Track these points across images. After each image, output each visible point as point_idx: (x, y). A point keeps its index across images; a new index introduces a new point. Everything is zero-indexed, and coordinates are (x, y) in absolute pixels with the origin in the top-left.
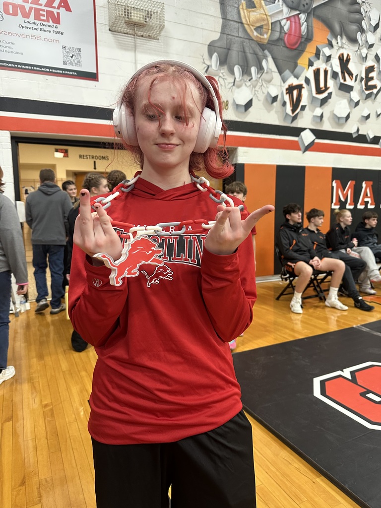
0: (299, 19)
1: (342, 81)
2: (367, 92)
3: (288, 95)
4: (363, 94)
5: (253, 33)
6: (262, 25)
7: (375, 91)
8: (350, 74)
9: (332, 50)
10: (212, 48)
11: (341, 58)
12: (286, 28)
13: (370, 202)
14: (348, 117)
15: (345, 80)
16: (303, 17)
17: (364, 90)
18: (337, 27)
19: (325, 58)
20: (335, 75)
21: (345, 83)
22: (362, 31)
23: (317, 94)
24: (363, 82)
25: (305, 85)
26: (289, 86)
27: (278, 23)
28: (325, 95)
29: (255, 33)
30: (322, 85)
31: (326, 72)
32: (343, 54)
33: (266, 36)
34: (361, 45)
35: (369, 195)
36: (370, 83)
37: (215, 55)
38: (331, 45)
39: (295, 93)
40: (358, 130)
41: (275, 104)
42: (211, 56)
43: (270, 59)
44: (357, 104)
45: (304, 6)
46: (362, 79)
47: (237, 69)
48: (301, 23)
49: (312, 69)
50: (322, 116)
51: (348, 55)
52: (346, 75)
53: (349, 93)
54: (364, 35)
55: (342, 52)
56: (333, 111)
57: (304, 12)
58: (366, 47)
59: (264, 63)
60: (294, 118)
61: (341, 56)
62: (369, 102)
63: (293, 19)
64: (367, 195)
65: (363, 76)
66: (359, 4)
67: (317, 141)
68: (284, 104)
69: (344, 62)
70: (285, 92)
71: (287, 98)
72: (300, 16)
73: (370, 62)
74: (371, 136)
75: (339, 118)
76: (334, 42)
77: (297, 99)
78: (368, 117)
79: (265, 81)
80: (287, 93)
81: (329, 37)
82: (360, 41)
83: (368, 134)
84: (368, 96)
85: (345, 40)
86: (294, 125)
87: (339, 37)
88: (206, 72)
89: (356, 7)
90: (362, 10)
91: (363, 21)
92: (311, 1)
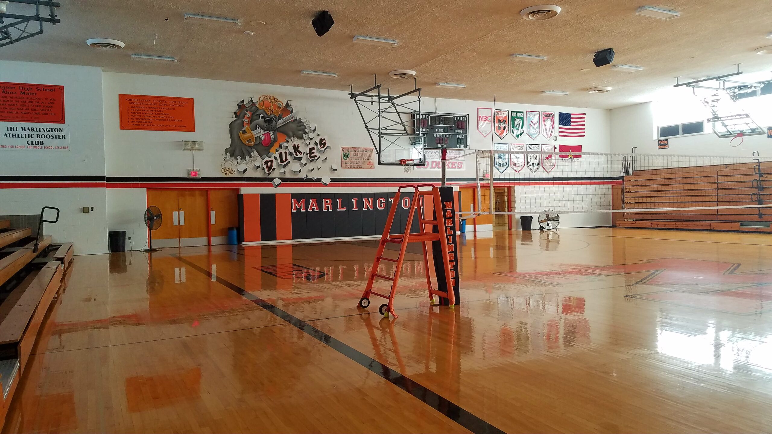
0: (270, 134)
1: (296, 156)
2: (311, 159)
3: (265, 165)
4: (309, 160)
6: (251, 139)
7: (316, 158)
8: (300, 152)
9: (289, 144)
10: (226, 151)
11: (294, 147)
12: (262, 139)
13: (316, 208)
14: (300, 171)
16: (271, 133)
17: (309, 158)
18: (291, 134)
19: (285, 148)
20: (291, 154)
23: (281, 163)
25: (274, 160)
26: (266, 161)
27: (259, 137)
28: (286, 162)
29: (247, 143)
30: (284, 159)
31: (286, 153)
33: (252, 143)
34: (305, 139)
35: (315, 205)
36: (312, 155)
37: (228, 154)
38: (288, 142)
39: (269, 164)
40: (307, 176)
41: (258, 169)
42: (226, 154)
43: (255, 151)
44: (305, 165)
45: (272, 128)
46: (307, 154)
47: (239, 158)
49: (277, 153)
50: (285, 172)
51: (298, 144)
52: (298, 153)
53: (300, 160)
55: (294, 144)
56: (291, 169)
57: (272, 131)
58: (309, 140)
59: (252, 154)
60: (269, 174)
62: (313, 163)
63: (266, 134)
64: (313, 205)
65: (308, 152)
67: (282, 182)
68: (264, 169)
69: (296, 148)
70: (263, 164)
71: (265, 166)
73: (311, 146)
74: (315, 178)
75: (294, 172)
77: (270, 166)
78: (313, 170)
79: (253, 160)
80: (264, 164)
82: (305, 138)
83: (313, 177)
84: (311, 161)
86: (269, 177)
88: (224, 160)
89: (301, 123)
90: (305, 124)
91: (306, 129)
92: (276, 126)
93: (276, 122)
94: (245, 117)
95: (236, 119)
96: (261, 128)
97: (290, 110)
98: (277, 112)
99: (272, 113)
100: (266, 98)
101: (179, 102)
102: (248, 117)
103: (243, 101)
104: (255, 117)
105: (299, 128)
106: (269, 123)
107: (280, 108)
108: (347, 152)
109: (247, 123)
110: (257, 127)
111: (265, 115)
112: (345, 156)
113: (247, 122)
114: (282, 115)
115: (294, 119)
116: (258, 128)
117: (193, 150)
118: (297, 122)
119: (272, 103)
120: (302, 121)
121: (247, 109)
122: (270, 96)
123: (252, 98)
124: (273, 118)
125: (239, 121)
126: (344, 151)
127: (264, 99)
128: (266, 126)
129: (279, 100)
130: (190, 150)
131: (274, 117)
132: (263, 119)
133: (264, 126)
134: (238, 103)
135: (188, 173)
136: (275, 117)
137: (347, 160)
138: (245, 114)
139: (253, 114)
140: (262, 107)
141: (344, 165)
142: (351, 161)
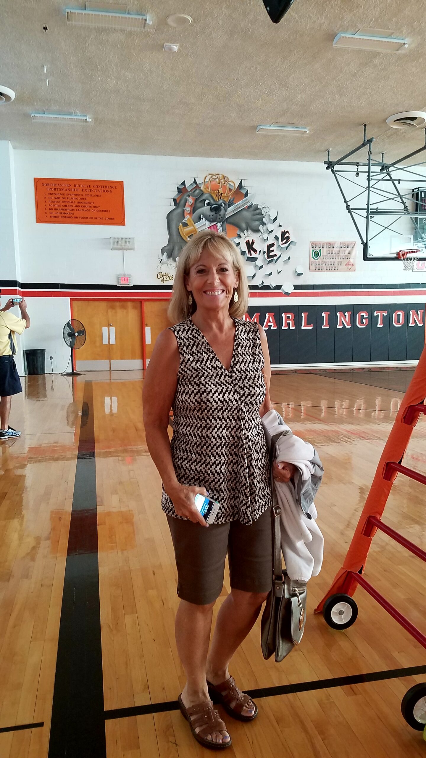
0: (217, 227)
1: (249, 256)
2: (269, 260)
4: (266, 261)
5: (187, 238)
6: (193, 234)
7: (275, 258)
8: (255, 251)
9: (241, 239)
10: (163, 251)
11: (247, 243)
13: (273, 326)
14: (254, 276)
15: (251, 255)
16: (219, 225)
17: (267, 259)
18: (244, 226)
20: (243, 253)
21: (251, 256)
22: (264, 224)
24: (266, 254)
27: (203, 231)
29: (189, 239)
32: (249, 241)
35: (271, 321)
36: (271, 254)
37: (165, 254)
38: (240, 236)
40: (263, 282)
42: (163, 254)
44: (261, 267)
45: (219, 218)
46: (264, 252)
47: (178, 259)
48: (218, 229)
51: (253, 240)
52: (252, 252)
53: (255, 262)
54: (265, 226)
55: (248, 239)
57: (220, 222)
58: (267, 233)
61: (248, 242)
62: (271, 265)
63: (212, 227)
65: (266, 250)
66: (260, 209)
69: (250, 246)
72: (217, 225)
73: (270, 242)
74: (274, 285)
76: (242, 234)
78: (271, 274)
81: (238, 232)
82: (262, 231)
83: (271, 284)
84: (270, 262)
85: (250, 232)
88: (160, 262)
89: (258, 211)
90: (263, 212)
91: (264, 218)
92: (225, 215)
93: (226, 211)
94: (187, 205)
95: (175, 207)
96: (206, 219)
97: (244, 192)
98: (228, 196)
99: (220, 198)
100: (213, 177)
101: (106, 187)
102: (190, 204)
103: (184, 183)
104: (199, 204)
105: (255, 217)
106: (216, 212)
107: (230, 190)
108: (317, 249)
109: (189, 212)
110: (202, 218)
111: (212, 201)
112: (315, 255)
113: (189, 211)
114: (233, 200)
115: (248, 204)
116: (203, 218)
117: (123, 249)
118: (252, 209)
119: (220, 184)
120: (259, 207)
121: (189, 193)
122: (219, 175)
123: (196, 179)
124: (222, 205)
125: (179, 210)
126: (314, 247)
127: (211, 179)
128: (212, 217)
130: (120, 249)
131: (223, 204)
132: (209, 207)
133: (210, 216)
134: (178, 186)
135: (118, 279)
136: (224, 203)
137: (317, 259)
138: (186, 201)
139: (196, 200)
140: (208, 190)
141: (313, 267)
142: (323, 261)
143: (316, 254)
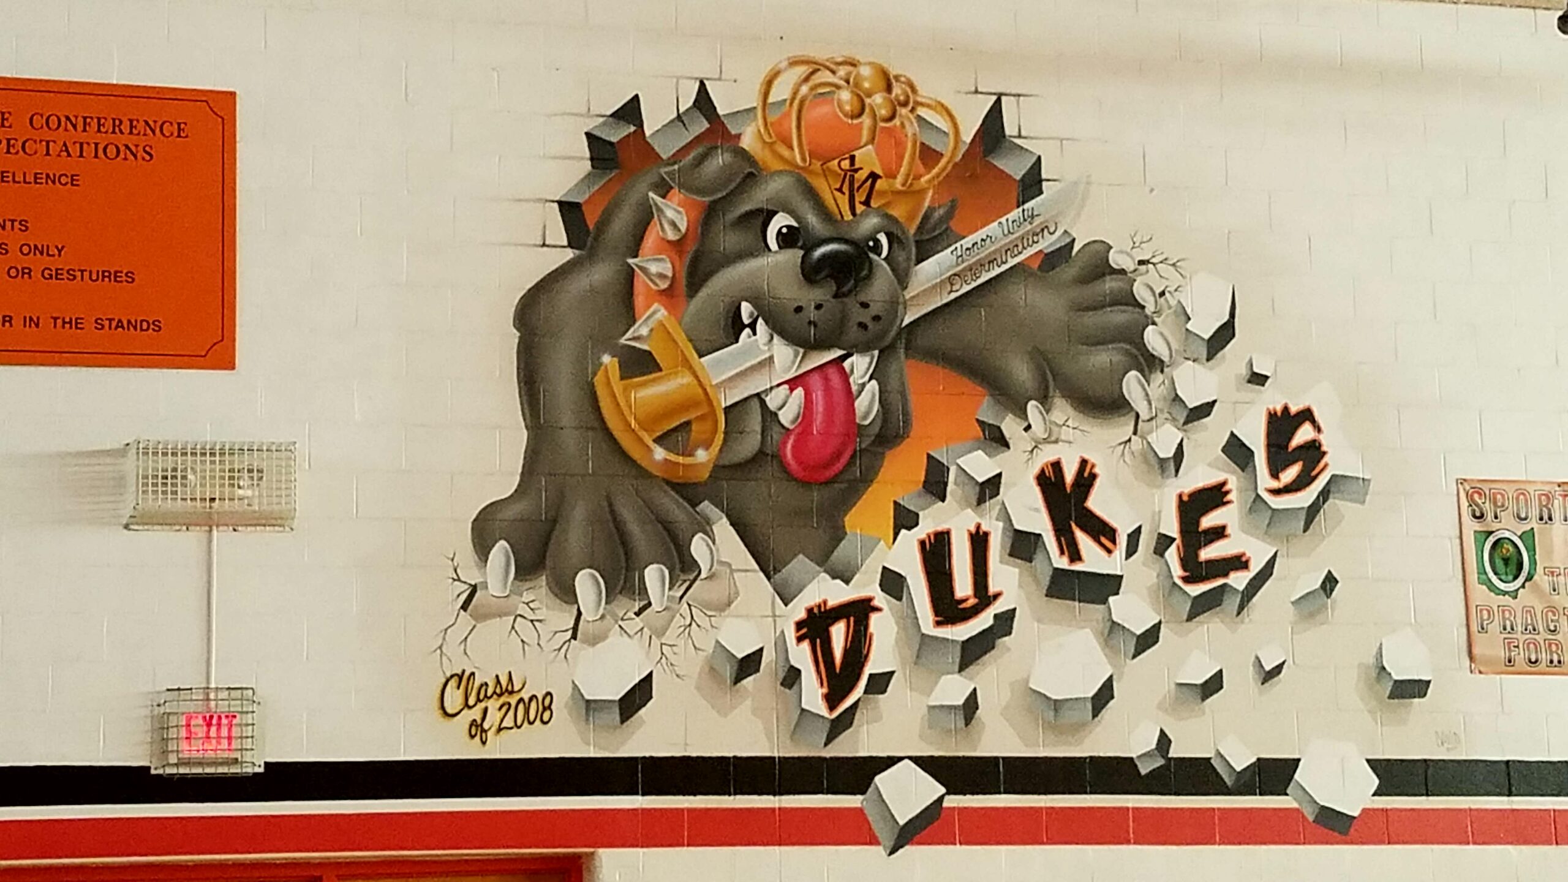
0: (845, 377)
1: (1063, 563)
2: (1196, 590)
3: (806, 645)
4: (1177, 596)
5: (649, 450)
6: (688, 423)
7: (1238, 580)
8: (1102, 532)
9: (1005, 456)
10: (486, 529)
11: (1049, 481)
12: (786, 417)
14: (1104, 696)
15: (1075, 557)
16: (860, 365)
17: (1179, 582)
19: (973, 493)
20: (1024, 545)
21: (1078, 567)
23: (938, 624)
24: (1172, 554)
25: (881, 599)
26: (810, 611)
27: (756, 401)
28: (984, 620)
29: (660, 453)
30: (963, 587)
31: (979, 541)
32: (1057, 466)
33: (701, 455)
34: (1144, 415)
36: (1209, 553)
37: (500, 550)
38: (997, 440)
39: (838, 633)
40: (1164, 741)
41: (748, 682)
42: (484, 553)
43: (723, 528)
44: (1148, 639)
45: (863, 326)
46: (1164, 542)
47: (586, 584)
49: (910, 540)
50: (971, 706)
51: (1084, 462)
52: (1083, 540)
53: (1104, 601)
54: (1158, 378)
55: (1053, 458)
56: (1027, 682)
57: (864, 348)
58: (1175, 421)
59: (698, 547)
60: (840, 725)
61: (1050, 472)
62: (1211, 625)
63: (816, 381)
65: (1171, 527)
66: (1122, 272)
67: (953, 801)
68: (792, 677)
69: (1067, 496)
70: (791, 635)
71: (802, 655)
72: (847, 364)
73: (1199, 477)
74: (1241, 761)
75: (1057, 705)
76: (1010, 426)
77: (846, 652)
78: (1213, 685)
79: (706, 606)
80: (800, 640)
81: (987, 412)
82: (1139, 405)
83: (1219, 754)
84: (1202, 606)
85: (1062, 411)
86: (842, 748)
87: (1032, 407)
88: (465, 607)
89: (1110, 284)
90: (1140, 291)
91: (1150, 327)
92: (895, 305)
93: (902, 278)
94: (650, 241)
95: (570, 254)
96: (778, 328)
97: (1016, 168)
98: (911, 193)
100: (818, 78)
101: (117, 124)
102: (671, 235)
103: (630, 112)
104: (728, 240)
105: (1092, 320)
106: (838, 288)
108: (1508, 528)
109: (664, 285)
110: (746, 321)
111: (812, 219)
113: (662, 276)
115: (1047, 243)
116: (753, 326)
117: (209, 522)
118: (1068, 272)
119: (866, 120)
120: (1116, 259)
121: (663, 170)
122: (854, 64)
123: (706, 83)
124: (877, 242)
125: (601, 273)
126: (1490, 516)
127: (804, 89)
128: (813, 315)
129: (926, 90)
130: (187, 522)
131: (883, 238)
132: (795, 255)
133: (799, 309)
134: (591, 125)
135: (161, 727)
136: (889, 235)
137: (1514, 595)
138: (646, 217)
139: (710, 215)
140: (786, 153)
141: (1491, 646)
142: (1553, 609)
143: (1506, 561)
